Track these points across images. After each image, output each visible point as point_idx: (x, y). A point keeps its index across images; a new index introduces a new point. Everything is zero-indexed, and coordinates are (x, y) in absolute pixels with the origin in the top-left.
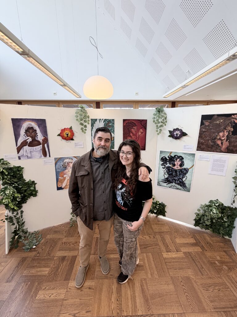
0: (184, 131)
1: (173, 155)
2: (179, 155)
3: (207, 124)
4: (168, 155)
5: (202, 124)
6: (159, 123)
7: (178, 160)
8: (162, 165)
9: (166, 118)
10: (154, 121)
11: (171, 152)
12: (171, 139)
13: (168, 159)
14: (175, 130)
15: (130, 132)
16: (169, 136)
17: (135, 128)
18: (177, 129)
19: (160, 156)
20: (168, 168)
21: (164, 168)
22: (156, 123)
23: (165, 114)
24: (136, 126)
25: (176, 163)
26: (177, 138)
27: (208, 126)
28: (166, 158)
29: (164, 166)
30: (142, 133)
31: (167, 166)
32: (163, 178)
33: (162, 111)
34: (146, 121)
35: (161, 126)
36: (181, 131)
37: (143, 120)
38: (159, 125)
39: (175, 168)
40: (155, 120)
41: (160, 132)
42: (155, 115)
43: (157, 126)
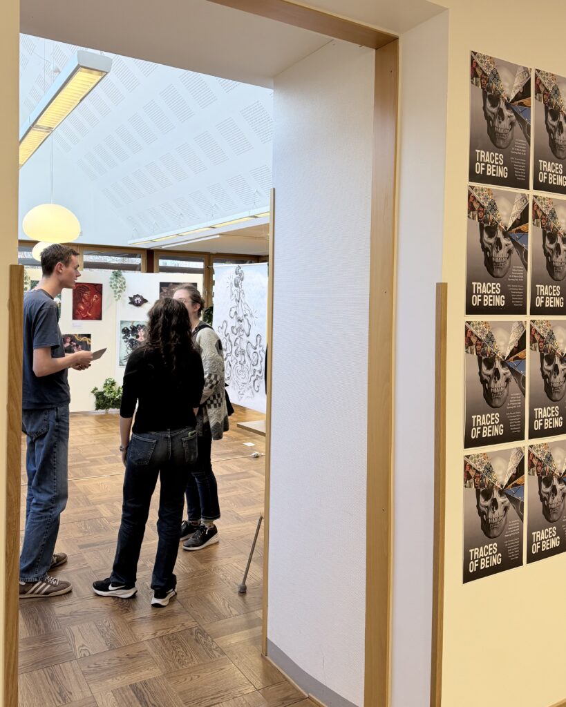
0: (145, 298)
1: (136, 325)
2: (141, 324)
3: (165, 291)
4: (130, 325)
5: (161, 291)
6: (117, 288)
7: (142, 330)
8: (124, 338)
9: (124, 283)
10: (111, 286)
11: (133, 322)
12: (132, 306)
13: (130, 329)
14: (135, 296)
15: (82, 297)
16: (130, 303)
17: (88, 292)
18: (138, 296)
19: (121, 327)
20: (131, 341)
21: (126, 342)
22: (113, 288)
23: (123, 278)
24: (89, 290)
25: (139, 334)
26: (138, 305)
27: (167, 293)
28: (127, 329)
29: (126, 340)
30: (97, 299)
31: (129, 338)
32: (126, 355)
33: (120, 275)
34: (101, 285)
35: (119, 292)
36: (142, 297)
37: (97, 284)
38: (118, 290)
39: (139, 340)
40: (113, 284)
41: (119, 298)
42: (112, 279)
43: (115, 291)
